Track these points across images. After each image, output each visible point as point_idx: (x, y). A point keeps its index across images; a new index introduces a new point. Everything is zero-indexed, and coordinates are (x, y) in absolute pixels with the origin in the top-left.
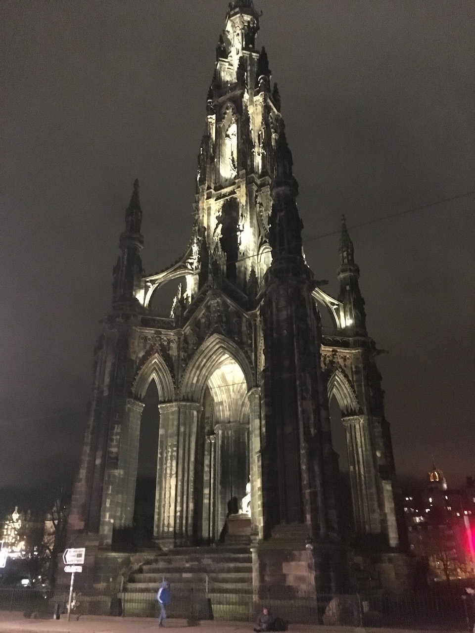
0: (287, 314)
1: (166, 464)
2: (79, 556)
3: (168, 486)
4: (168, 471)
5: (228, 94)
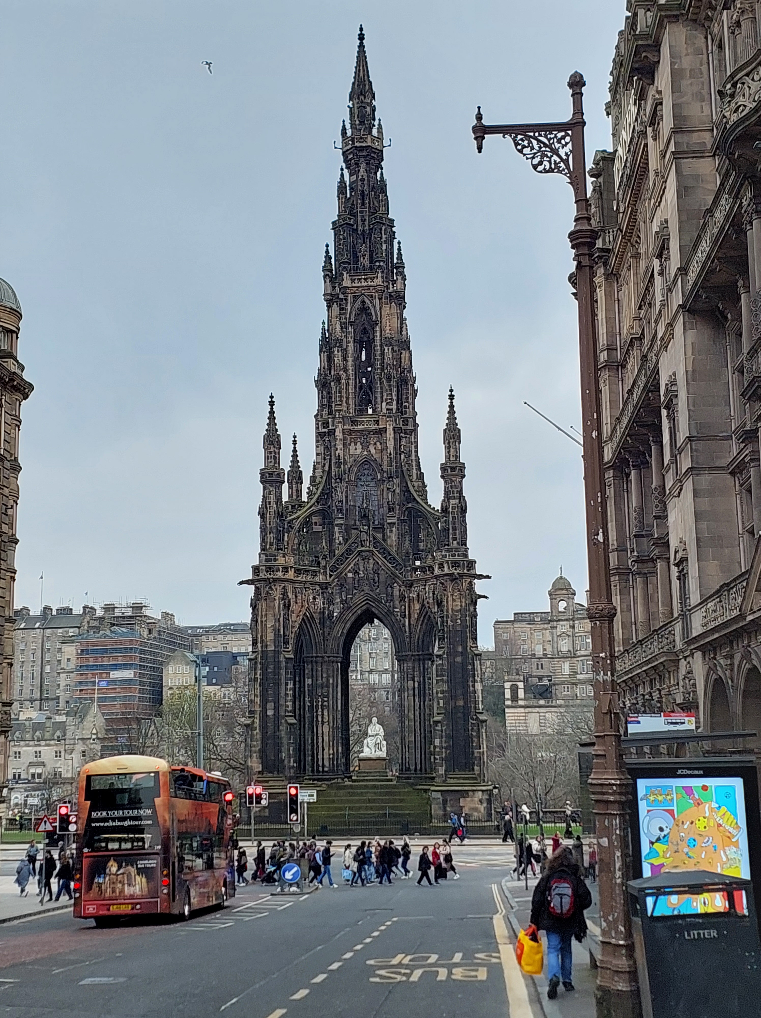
0: (461, 606)
1: (317, 711)
2: (313, 796)
3: (320, 732)
4: (320, 719)
5: (363, 284)
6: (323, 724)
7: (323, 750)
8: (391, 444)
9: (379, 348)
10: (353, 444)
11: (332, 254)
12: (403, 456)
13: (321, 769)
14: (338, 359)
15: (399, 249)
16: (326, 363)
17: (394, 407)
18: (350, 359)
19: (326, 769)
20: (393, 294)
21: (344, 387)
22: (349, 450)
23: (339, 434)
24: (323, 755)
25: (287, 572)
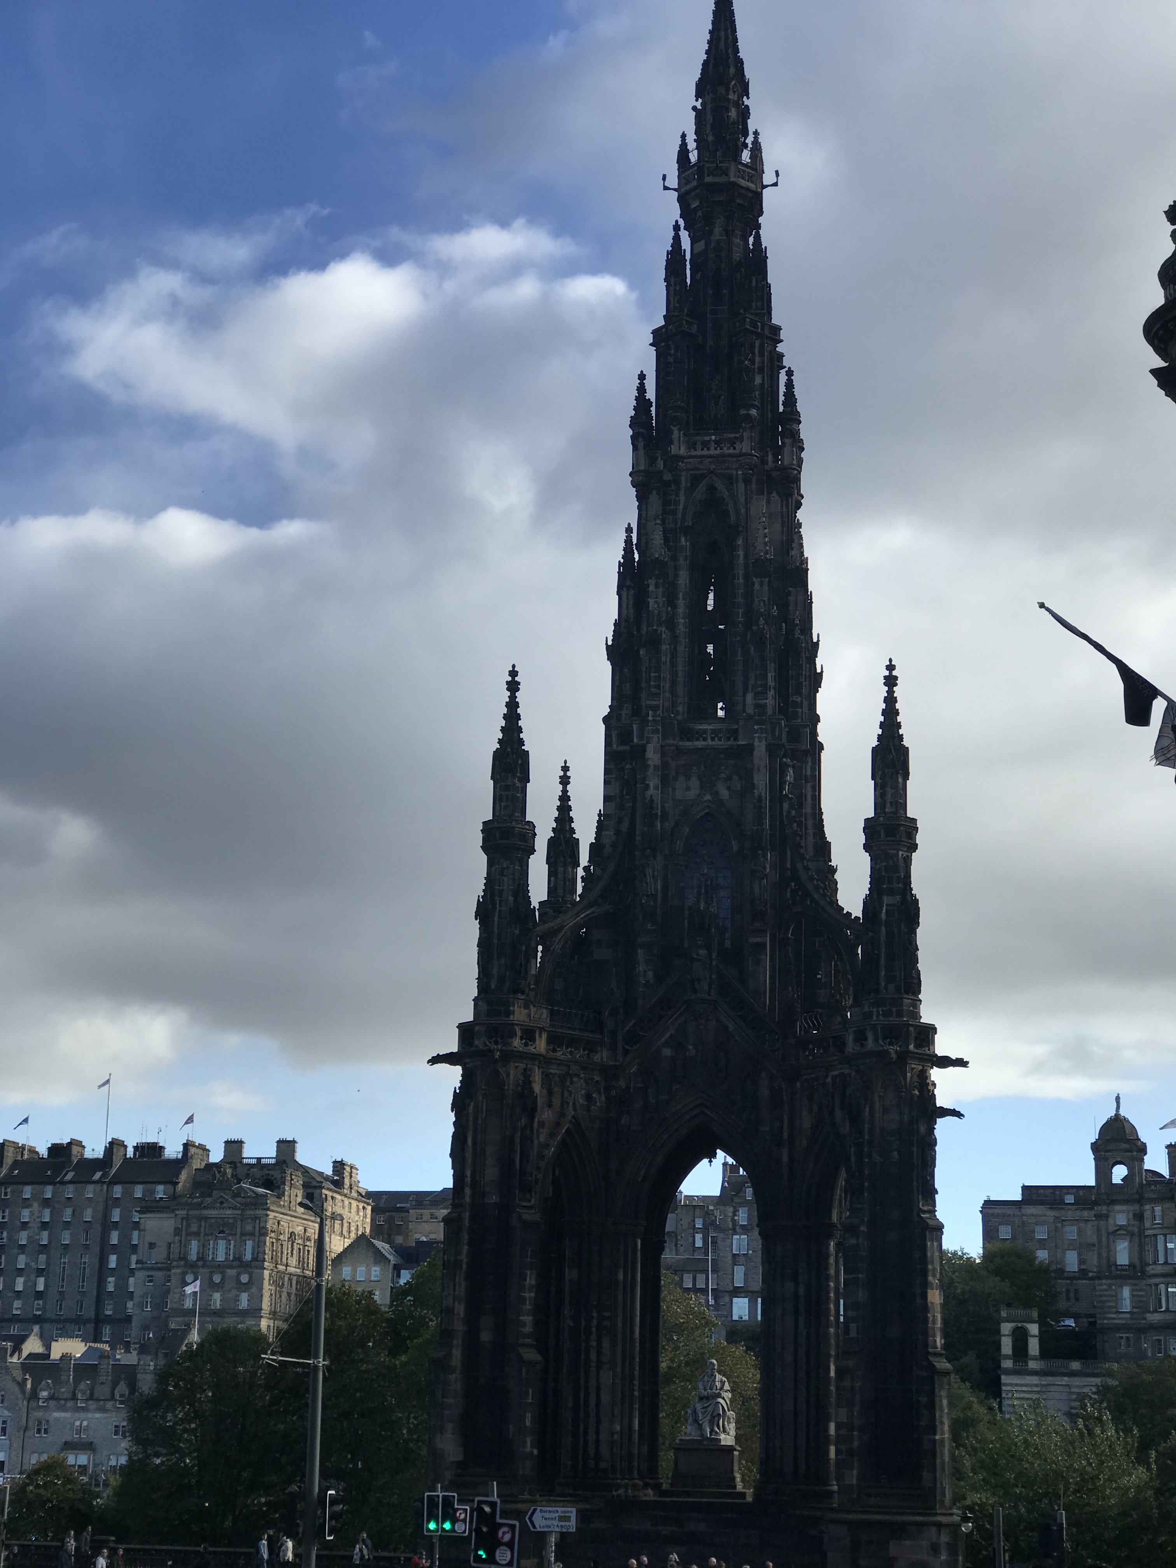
1: (587, 1339)
2: (567, 1519)
4: (593, 1356)
5: (712, 452)
6: (599, 1367)
7: (598, 1423)
8: (761, 781)
9: (741, 581)
10: (681, 778)
11: (651, 394)
12: (786, 805)
13: (592, 1463)
14: (655, 603)
15: (790, 385)
16: (631, 611)
17: (770, 701)
18: (681, 602)
19: (603, 1465)
20: (774, 474)
21: (666, 659)
22: (674, 789)
23: (653, 756)
24: (597, 1433)
25: (533, 1040)
